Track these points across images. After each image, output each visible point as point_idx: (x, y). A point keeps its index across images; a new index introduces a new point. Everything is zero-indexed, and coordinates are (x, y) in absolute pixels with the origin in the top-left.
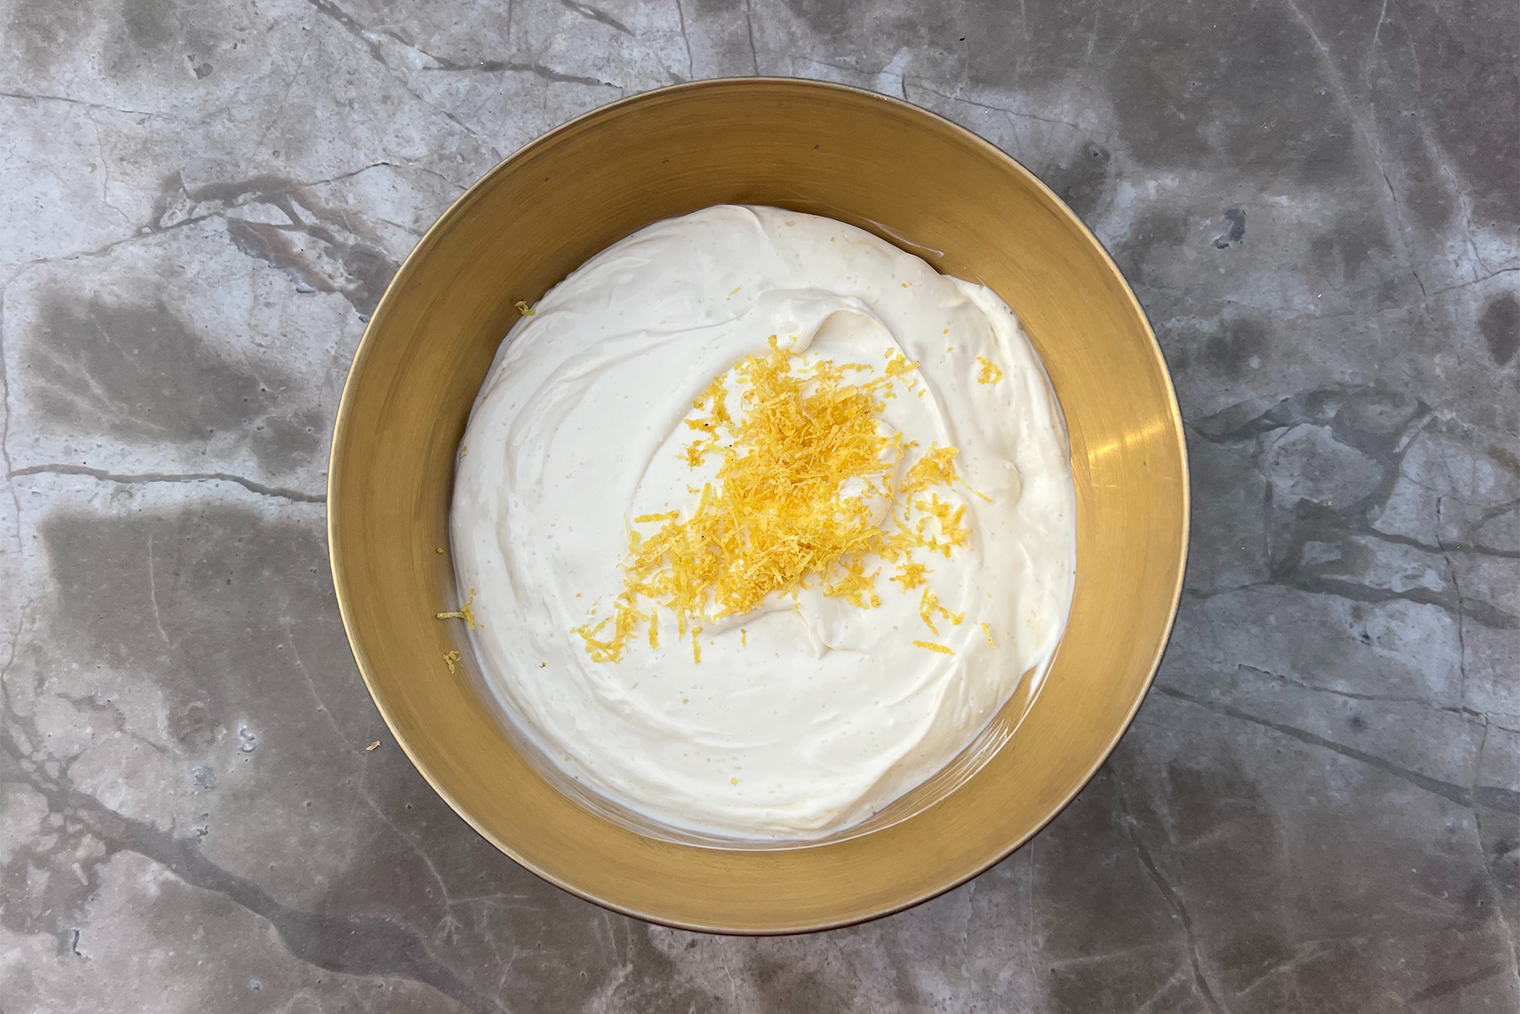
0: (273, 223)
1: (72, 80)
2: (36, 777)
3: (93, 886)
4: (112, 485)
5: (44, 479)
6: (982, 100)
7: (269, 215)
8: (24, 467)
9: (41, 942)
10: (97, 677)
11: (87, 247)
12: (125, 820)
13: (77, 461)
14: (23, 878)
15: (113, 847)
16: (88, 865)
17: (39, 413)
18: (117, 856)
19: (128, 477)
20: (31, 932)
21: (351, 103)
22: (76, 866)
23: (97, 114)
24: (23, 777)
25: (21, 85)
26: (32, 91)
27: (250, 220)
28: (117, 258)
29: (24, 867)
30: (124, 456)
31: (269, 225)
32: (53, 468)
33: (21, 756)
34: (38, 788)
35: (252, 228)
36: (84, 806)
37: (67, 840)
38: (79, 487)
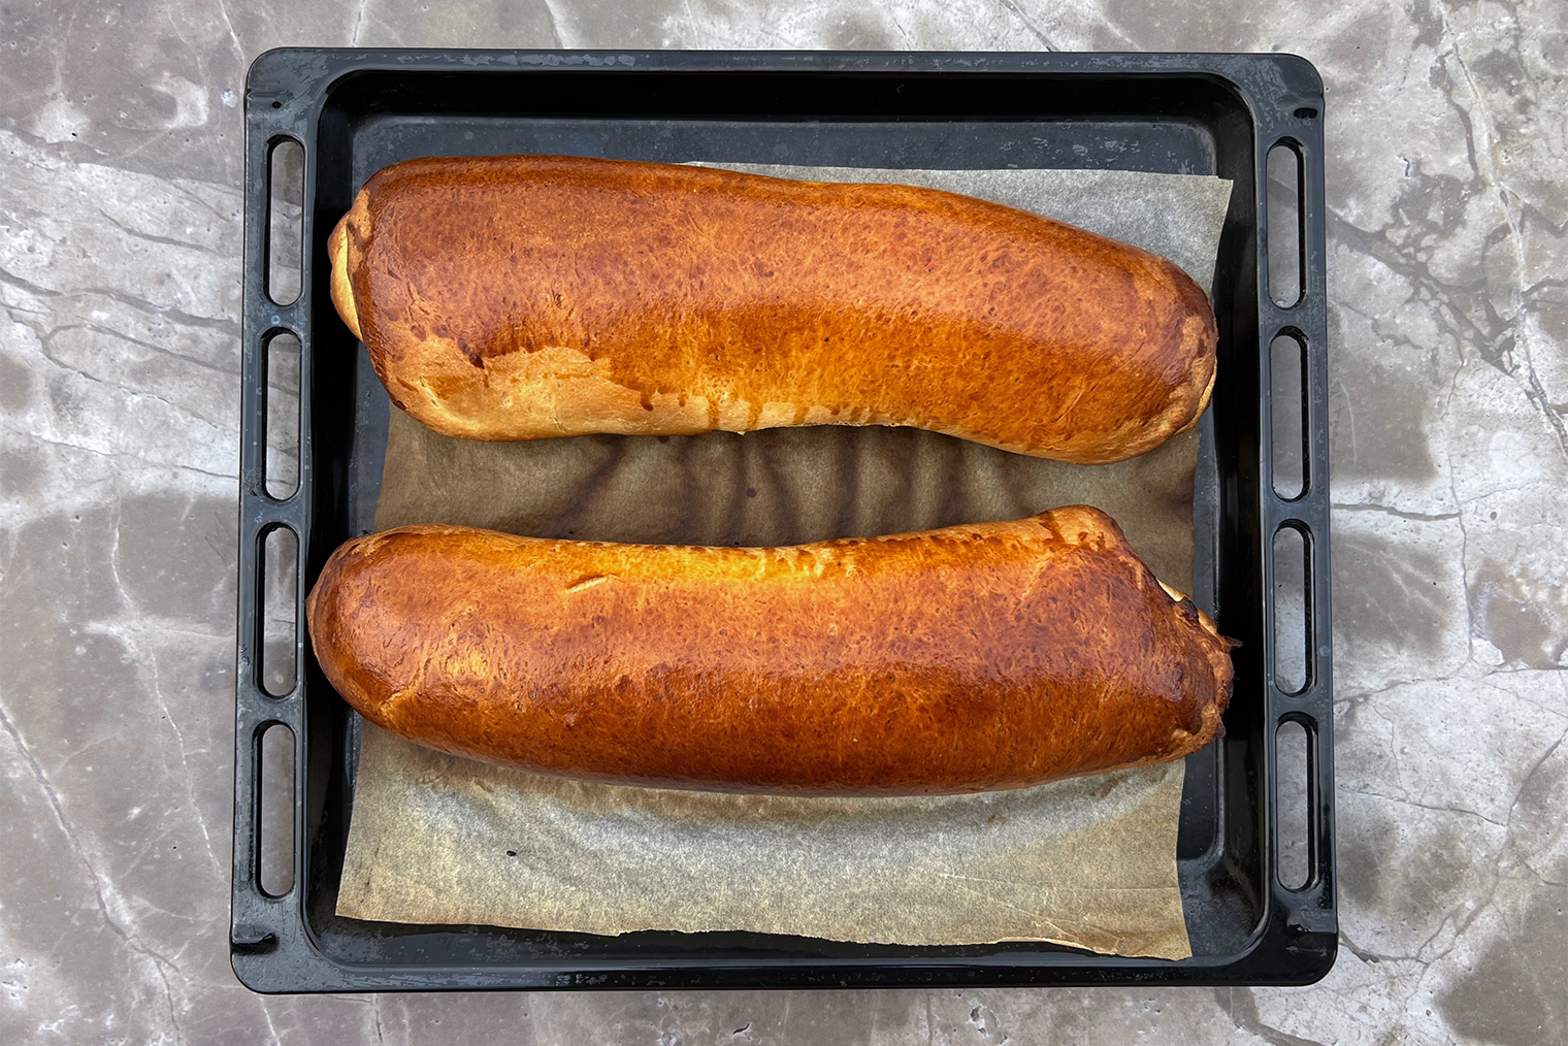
1: (1420, 821)
2: (1437, 289)
3: (1395, 208)
4: (1385, 503)
5: (1435, 510)
8: (1451, 520)
9: (1433, 169)
10: (1392, 359)
11: (1406, 688)
12: (1372, 254)
13: (1410, 523)
14: (1446, 216)
15: (1381, 235)
16: (1399, 223)
17: (1440, 561)
18: (1377, 229)
20: (1441, 176)
22: (1407, 223)
23: (1400, 794)
24: (1446, 289)
25: (1459, 820)
26: (1452, 814)
28: (1383, 679)
29: (1445, 224)
30: (1376, 525)
32: (1428, 518)
33: (1447, 305)
34: (1436, 281)
36: (1402, 265)
37: (1414, 241)
38: (1409, 503)
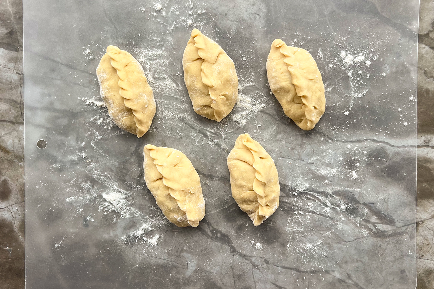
0: (381, 225)
6: (164, 261)
7: (382, 227)
19: (426, 147)
21: (357, 261)
27: (389, 226)
31: (383, 224)
35: (388, 223)
